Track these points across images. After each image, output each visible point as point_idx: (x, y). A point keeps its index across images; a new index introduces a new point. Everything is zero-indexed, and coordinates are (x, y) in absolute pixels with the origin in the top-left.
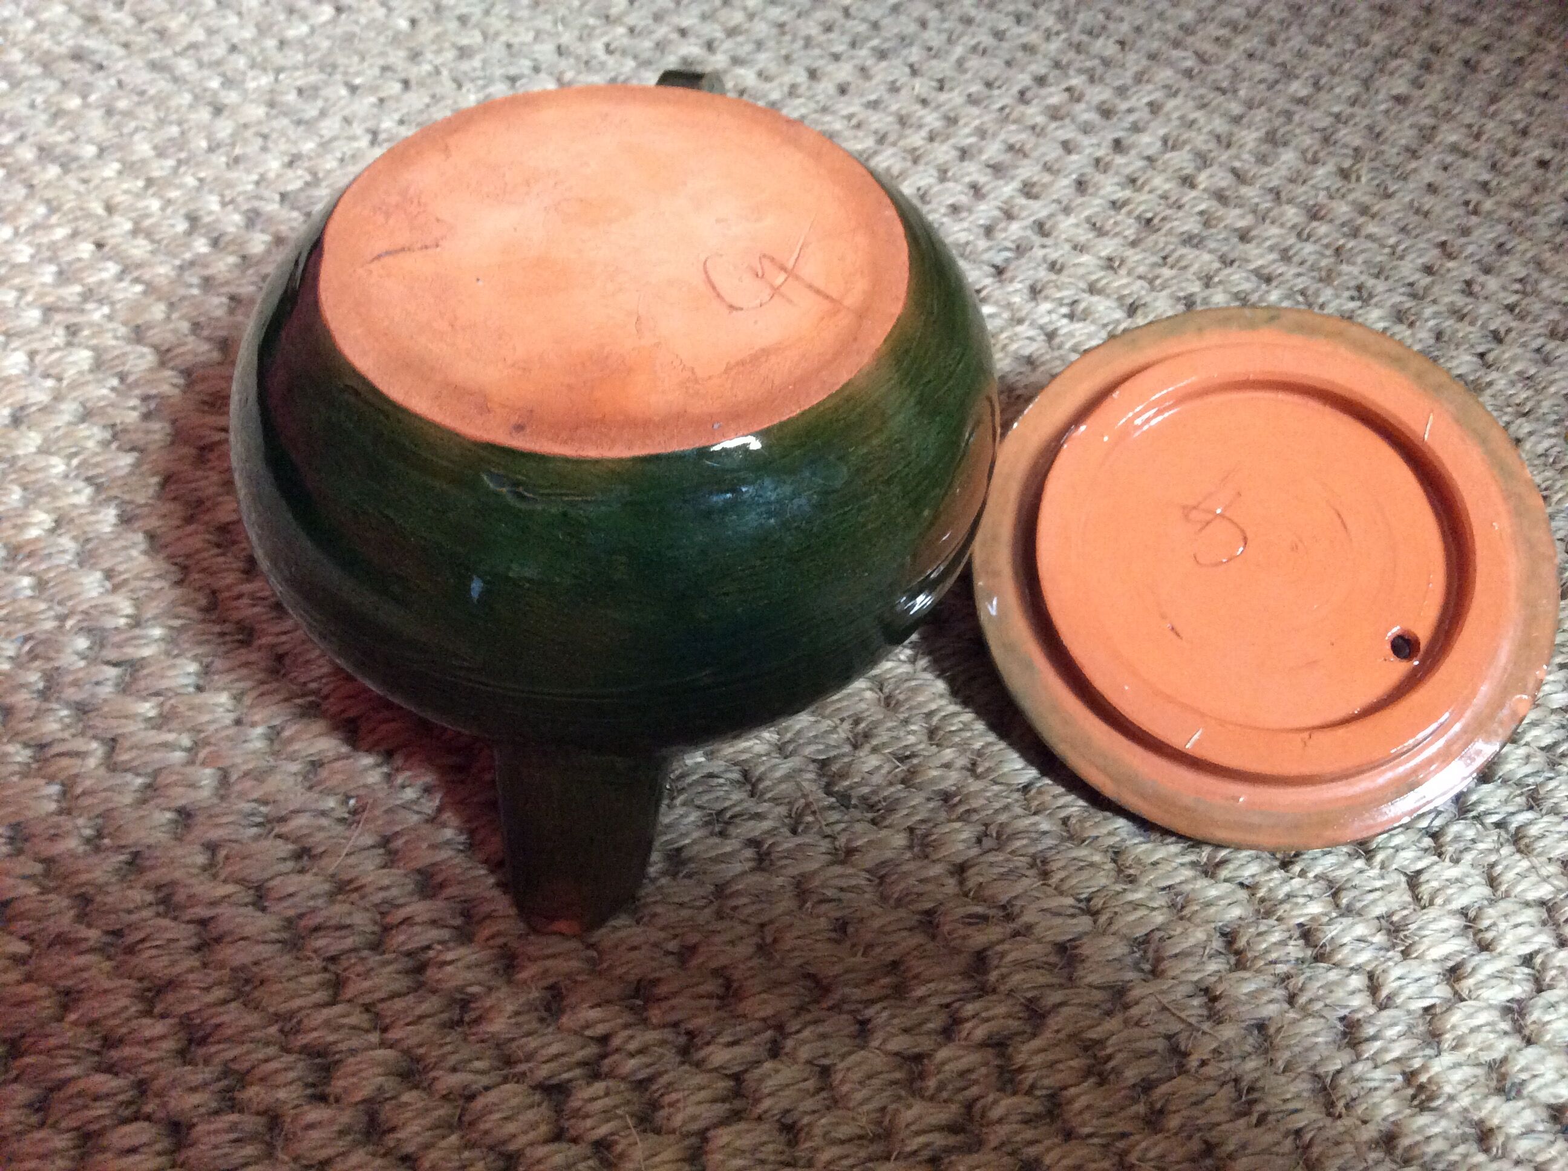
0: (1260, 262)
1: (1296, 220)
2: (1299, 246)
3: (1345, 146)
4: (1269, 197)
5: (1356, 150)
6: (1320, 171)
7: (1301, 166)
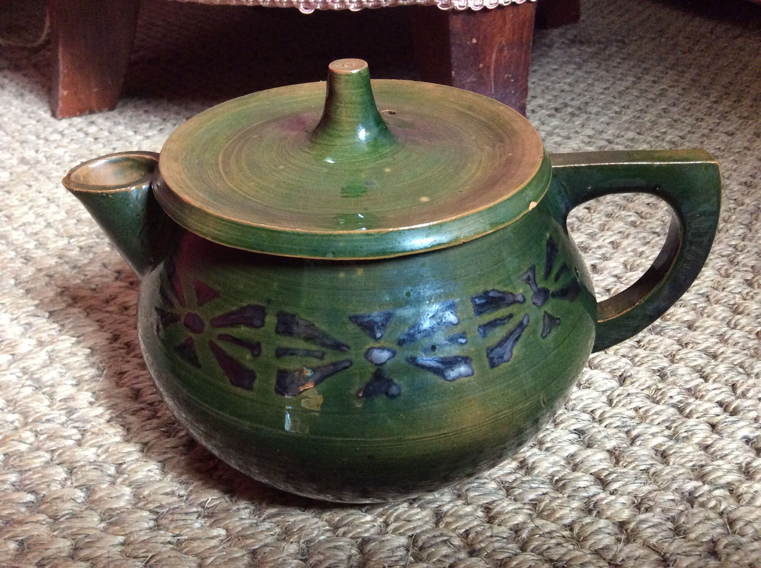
0: (707, 344)
1: (724, 315)
2: (730, 332)
3: (745, 265)
4: (702, 300)
5: (753, 267)
6: (733, 282)
7: (720, 279)
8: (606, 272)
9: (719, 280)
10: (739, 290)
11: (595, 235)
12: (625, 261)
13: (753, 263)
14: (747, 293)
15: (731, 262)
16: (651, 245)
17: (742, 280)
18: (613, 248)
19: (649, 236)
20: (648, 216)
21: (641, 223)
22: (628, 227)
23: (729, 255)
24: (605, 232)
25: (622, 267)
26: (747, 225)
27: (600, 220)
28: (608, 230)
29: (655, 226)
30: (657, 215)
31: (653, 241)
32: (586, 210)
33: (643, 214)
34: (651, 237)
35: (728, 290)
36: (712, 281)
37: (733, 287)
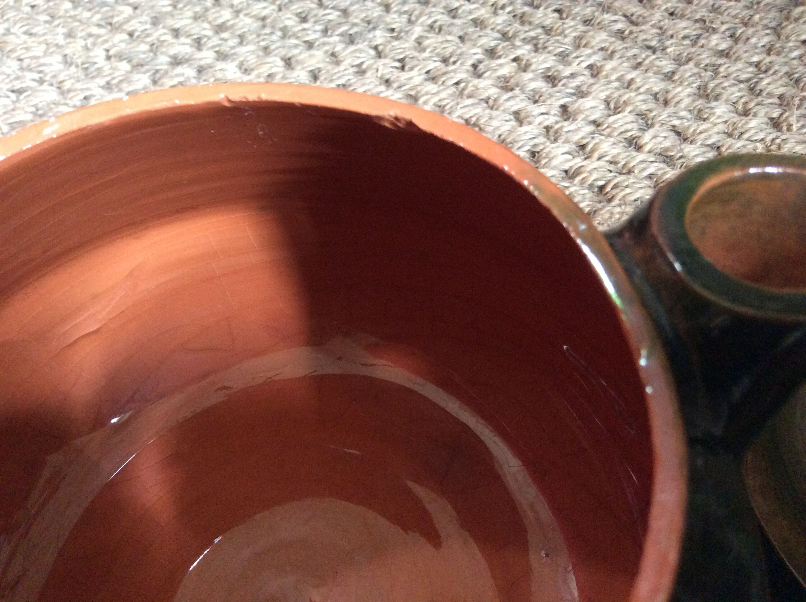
8: (581, 117)
9: (735, 120)
10: (761, 136)
11: (568, 55)
12: (608, 97)
13: (781, 90)
14: (773, 140)
15: (751, 89)
16: (643, 68)
17: (766, 120)
18: (593, 76)
19: (642, 53)
20: (641, 19)
21: (631, 33)
22: (613, 39)
23: (748, 80)
24: (582, 49)
25: (602, 107)
26: (774, 29)
27: (575, 30)
28: (585, 46)
29: (649, 37)
30: (653, 18)
31: (647, 62)
32: (556, 15)
33: (634, 18)
34: (644, 56)
35: (746, 136)
36: (726, 122)
37: (753, 131)
